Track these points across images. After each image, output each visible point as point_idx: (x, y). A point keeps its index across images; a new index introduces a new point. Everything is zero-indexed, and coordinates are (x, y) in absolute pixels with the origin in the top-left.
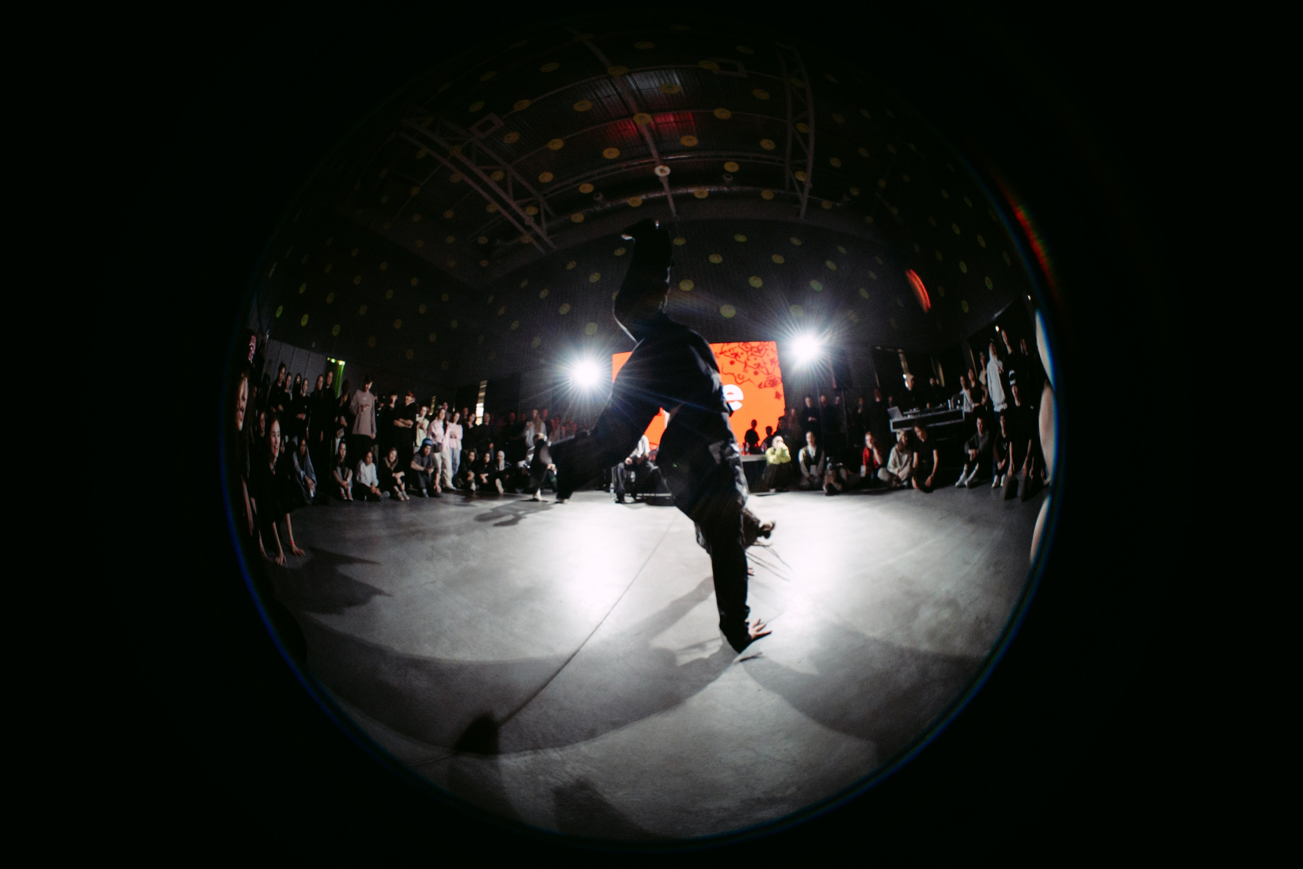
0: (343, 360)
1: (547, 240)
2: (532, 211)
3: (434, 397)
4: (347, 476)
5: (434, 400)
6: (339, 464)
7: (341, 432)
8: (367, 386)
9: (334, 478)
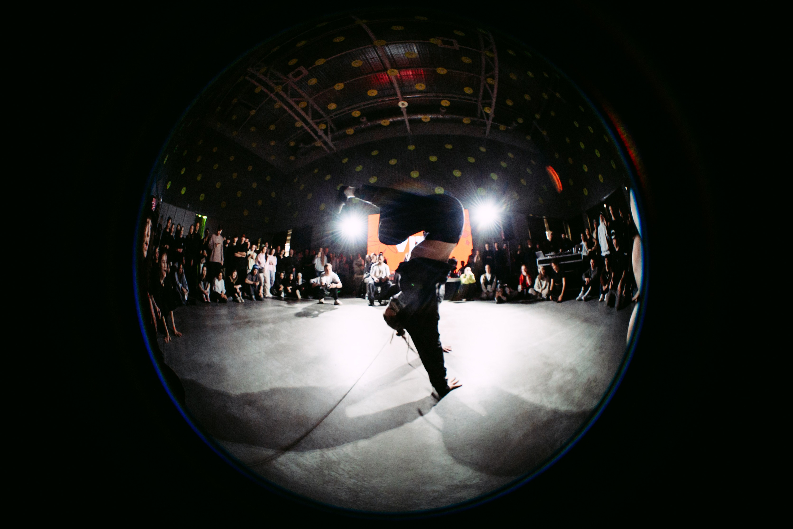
0: (206, 216)
1: (331, 144)
2: (323, 126)
3: (260, 239)
4: (207, 287)
5: (260, 241)
6: (202, 280)
7: (204, 260)
8: (219, 232)
9: (199, 288)
